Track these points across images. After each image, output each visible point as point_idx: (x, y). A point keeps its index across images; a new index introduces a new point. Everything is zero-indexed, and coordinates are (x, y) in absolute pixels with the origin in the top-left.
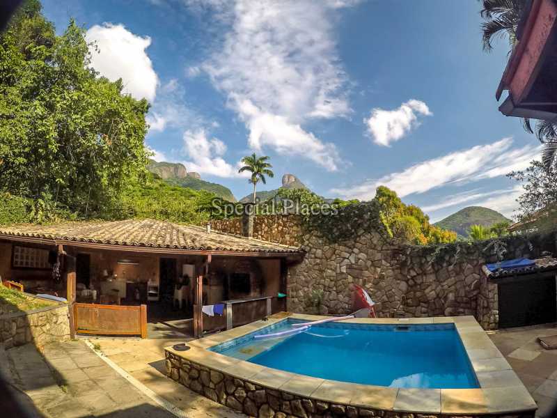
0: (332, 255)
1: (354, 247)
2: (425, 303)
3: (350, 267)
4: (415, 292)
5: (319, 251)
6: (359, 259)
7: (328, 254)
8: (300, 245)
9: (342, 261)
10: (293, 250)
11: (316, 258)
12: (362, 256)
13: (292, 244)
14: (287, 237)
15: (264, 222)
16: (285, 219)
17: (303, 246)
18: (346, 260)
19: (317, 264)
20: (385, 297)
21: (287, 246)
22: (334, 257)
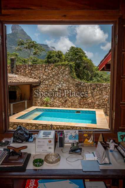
0: (52, 84)
1: (61, 81)
2: (87, 104)
3: (59, 89)
4: (83, 100)
5: (47, 82)
6: (63, 86)
7: (50, 83)
8: (39, 79)
9: (56, 86)
10: (36, 81)
11: (45, 84)
12: (64, 85)
13: (35, 78)
14: (33, 75)
15: (21, 67)
16: (32, 67)
17: (40, 80)
18: (58, 86)
19: (46, 87)
20: (72, 101)
21: (33, 79)
22: (53, 85)
